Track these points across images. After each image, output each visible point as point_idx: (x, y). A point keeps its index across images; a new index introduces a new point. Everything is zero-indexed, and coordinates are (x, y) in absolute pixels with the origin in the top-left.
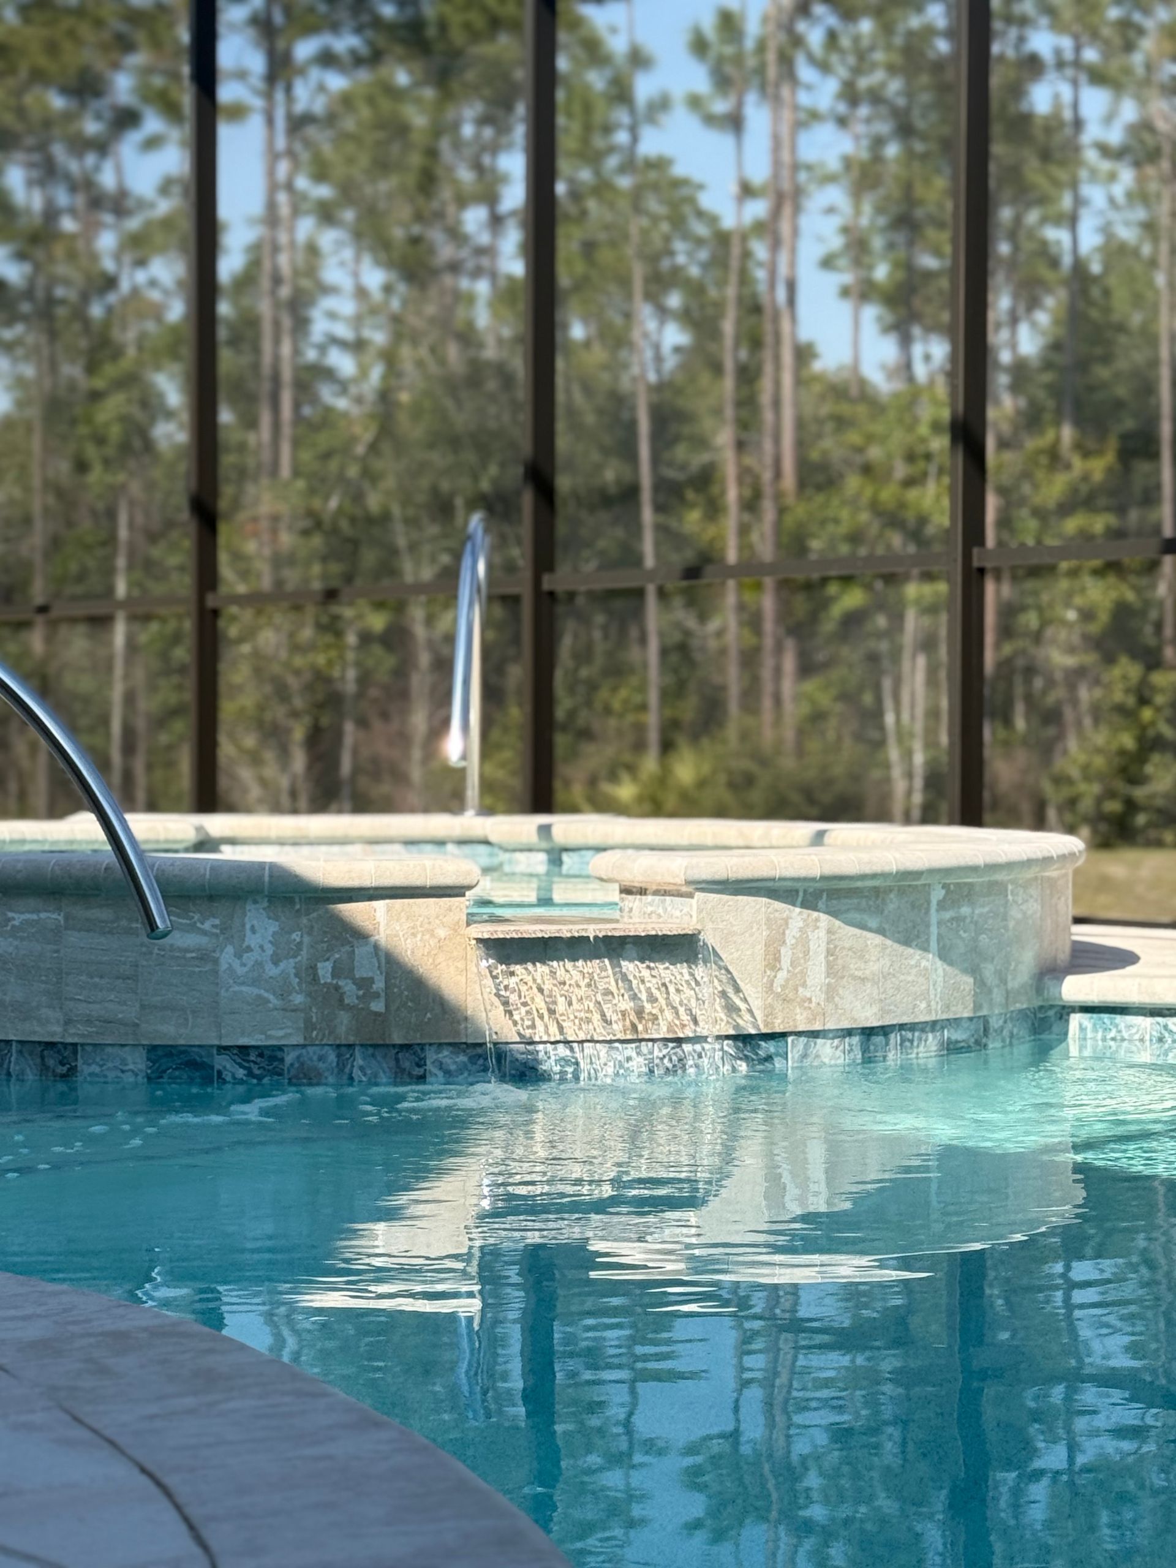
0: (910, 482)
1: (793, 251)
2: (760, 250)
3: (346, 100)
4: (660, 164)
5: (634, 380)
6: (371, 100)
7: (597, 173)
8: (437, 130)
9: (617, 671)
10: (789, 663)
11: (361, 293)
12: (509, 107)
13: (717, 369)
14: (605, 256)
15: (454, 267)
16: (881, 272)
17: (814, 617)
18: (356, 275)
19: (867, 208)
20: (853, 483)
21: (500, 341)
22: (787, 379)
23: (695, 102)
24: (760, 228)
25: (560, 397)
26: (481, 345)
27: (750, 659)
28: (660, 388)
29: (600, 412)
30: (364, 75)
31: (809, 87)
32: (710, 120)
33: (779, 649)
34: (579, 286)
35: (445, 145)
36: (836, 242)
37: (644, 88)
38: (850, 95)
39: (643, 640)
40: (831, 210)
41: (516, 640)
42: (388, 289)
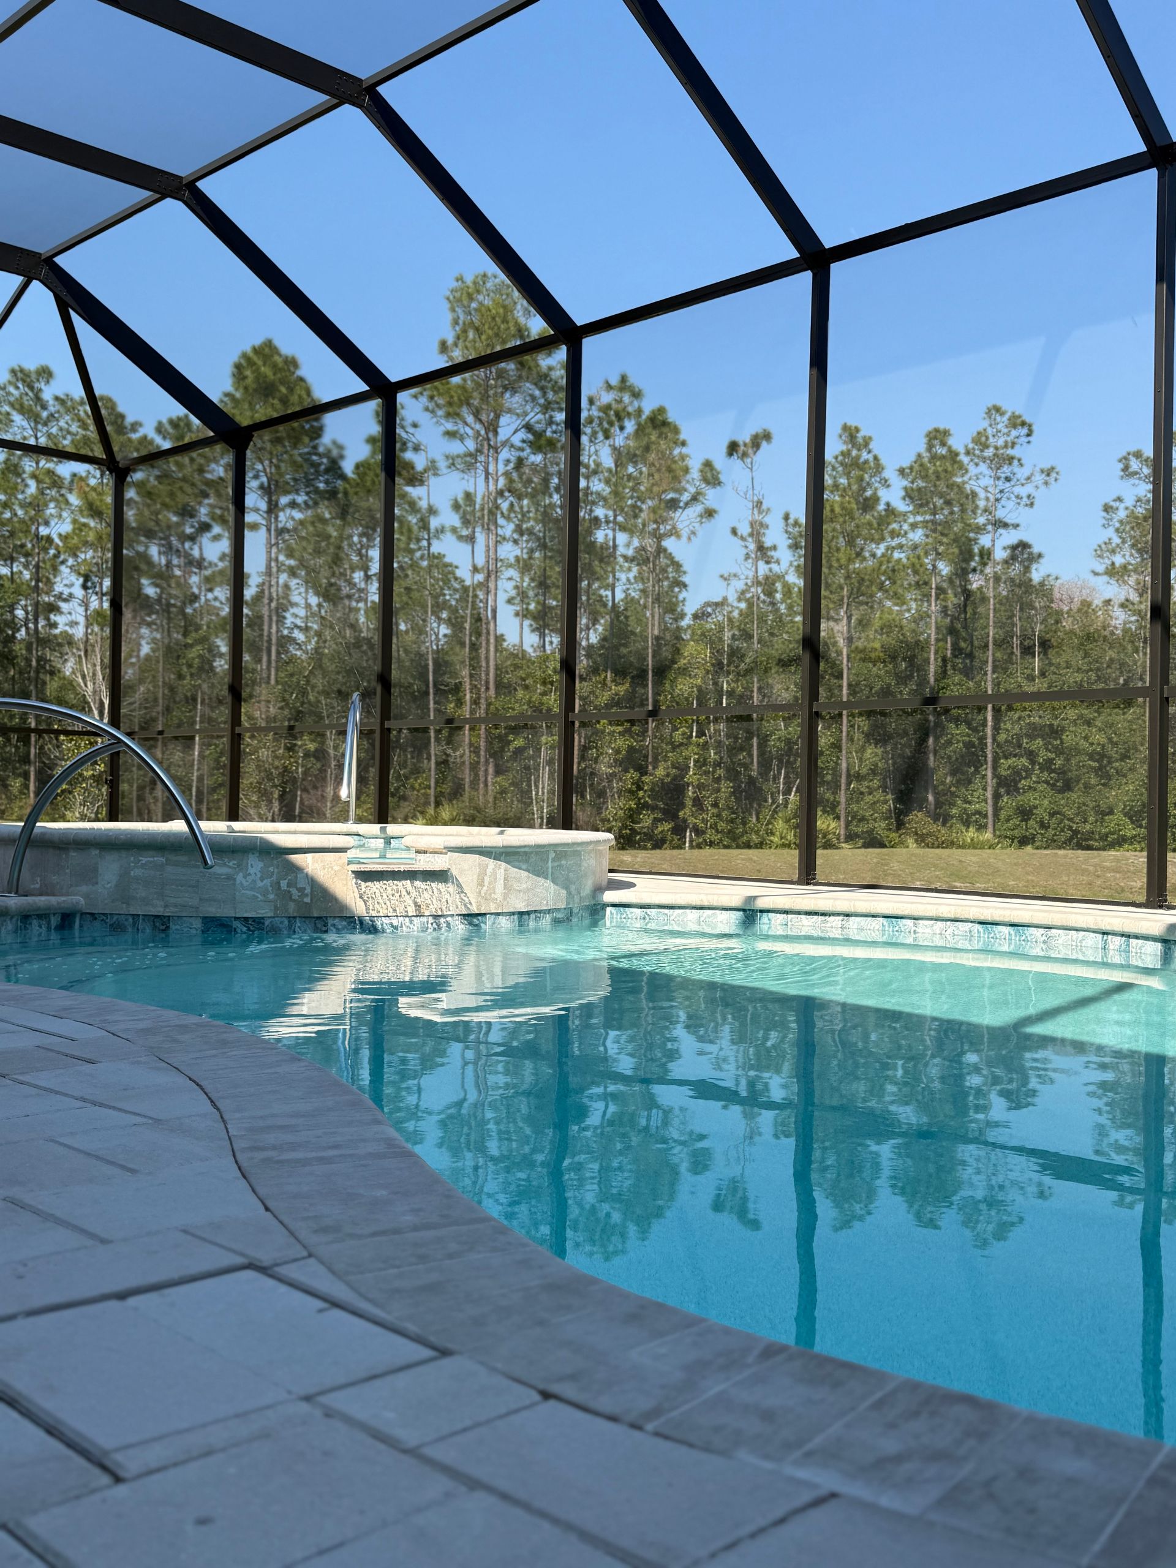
0: (544, 694)
1: (496, 594)
2: (481, 595)
3: (301, 523)
4: (440, 557)
5: (427, 648)
6: (313, 523)
7: (411, 559)
8: (341, 538)
9: (417, 771)
10: (491, 770)
11: (308, 606)
12: (374, 530)
13: (462, 644)
14: (415, 595)
15: (349, 597)
16: (532, 606)
17: (502, 750)
18: (306, 599)
19: (527, 579)
20: (520, 693)
21: (368, 628)
22: (492, 649)
23: (454, 530)
24: (480, 585)
25: (394, 654)
26: (361, 631)
27: (474, 767)
28: (438, 651)
29: (412, 660)
30: (309, 512)
31: (502, 527)
32: (460, 538)
33: (487, 762)
34: (403, 608)
35: (345, 544)
36: (513, 593)
37: (434, 523)
38: (519, 530)
39: (429, 759)
40: (510, 579)
41: (373, 758)
42: (320, 605)
